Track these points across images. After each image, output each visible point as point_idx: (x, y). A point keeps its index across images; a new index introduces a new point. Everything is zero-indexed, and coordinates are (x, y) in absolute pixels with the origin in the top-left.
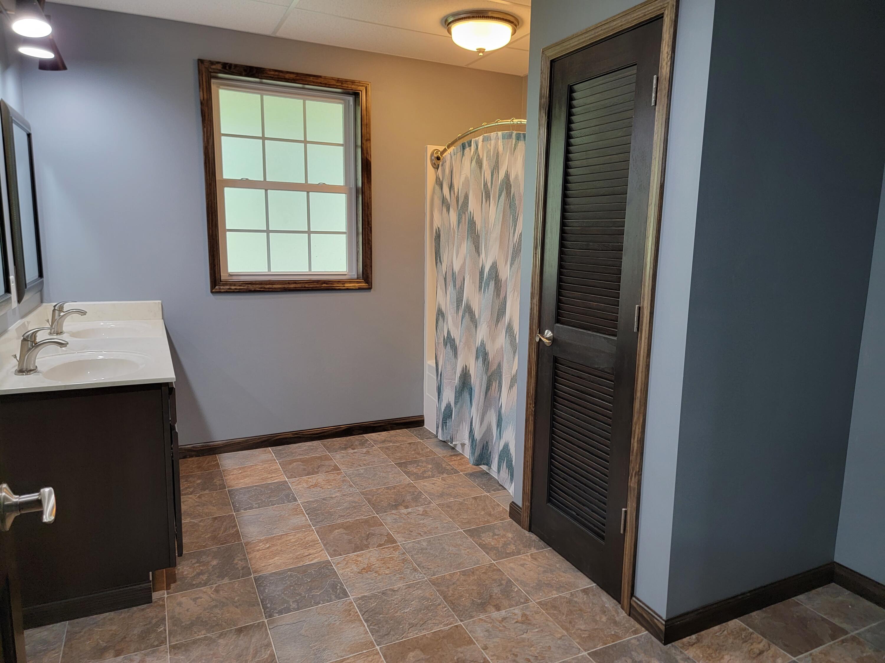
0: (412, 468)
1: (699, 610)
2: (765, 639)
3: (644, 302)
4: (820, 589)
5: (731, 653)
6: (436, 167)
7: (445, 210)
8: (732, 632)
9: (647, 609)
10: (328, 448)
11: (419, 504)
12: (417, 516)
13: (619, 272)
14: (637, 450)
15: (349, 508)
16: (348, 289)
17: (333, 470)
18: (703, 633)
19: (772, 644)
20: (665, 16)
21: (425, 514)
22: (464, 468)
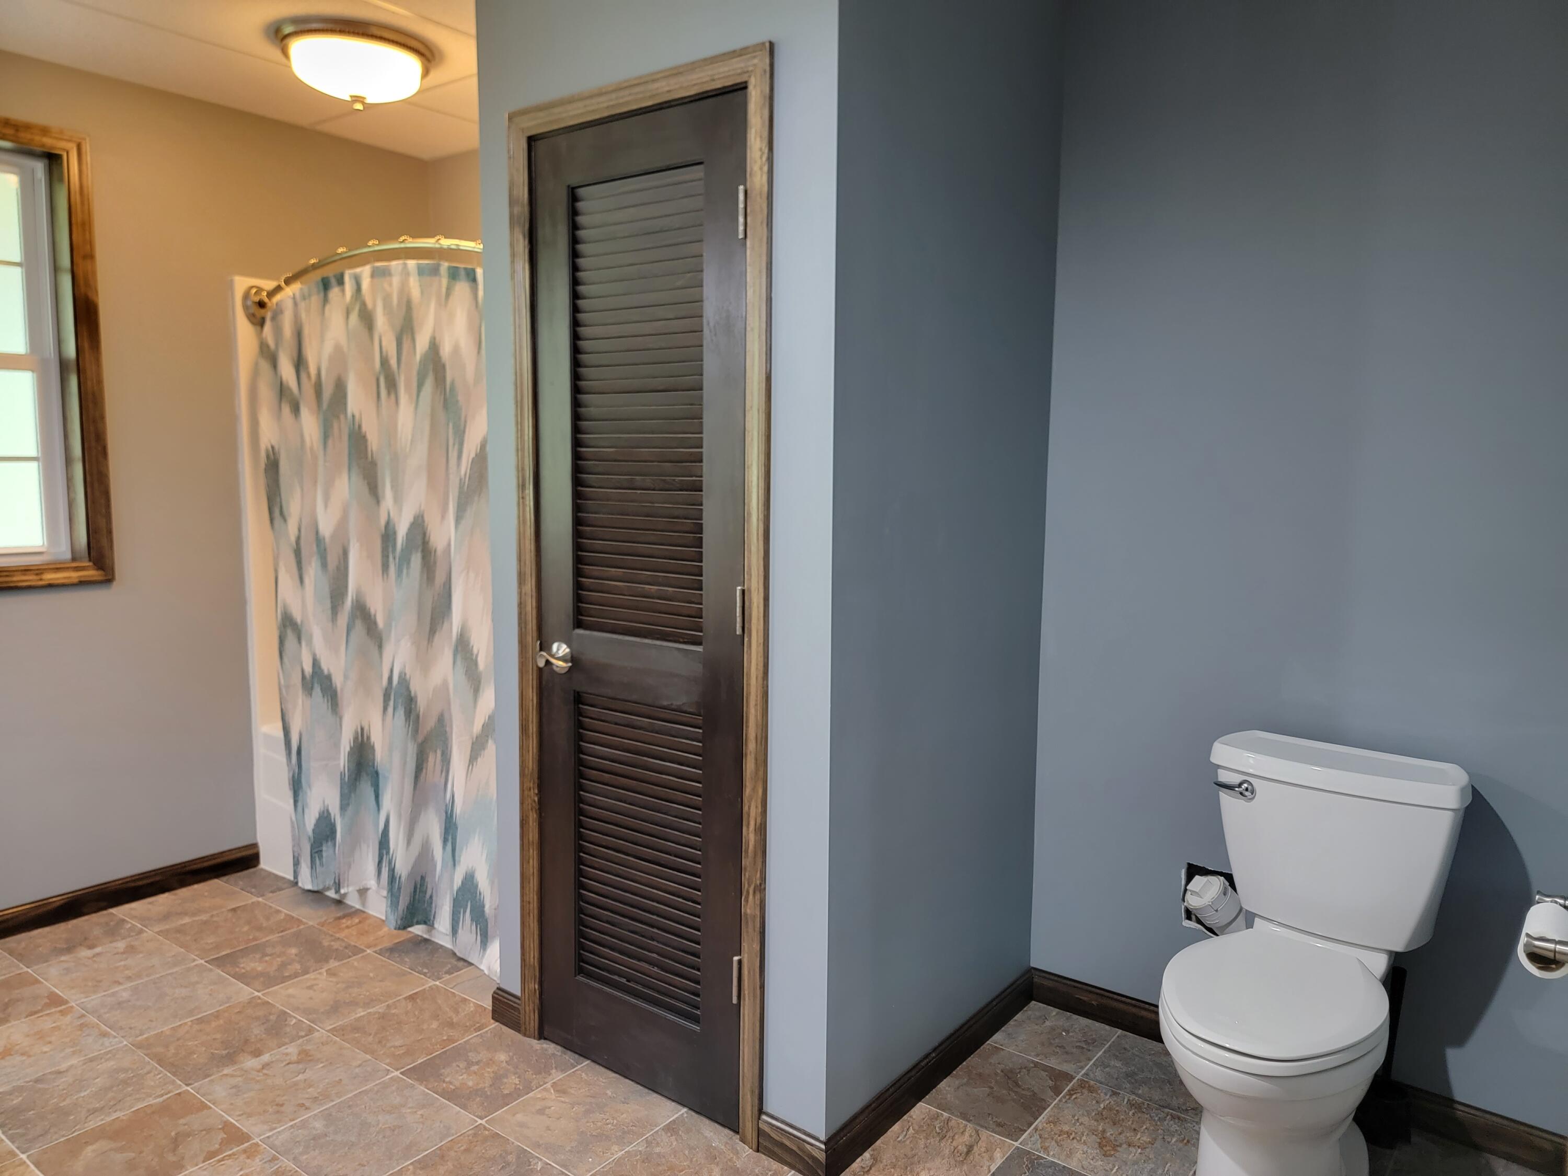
0: (251, 964)
1: (871, 1105)
2: (969, 1124)
3: (750, 579)
4: (1018, 1016)
5: (928, 1165)
6: (259, 323)
7: (286, 409)
8: (921, 1127)
9: (791, 1130)
10: (21, 957)
11: (287, 1040)
12: (287, 1067)
13: (699, 529)
14: (755, 847)
15: (112, 1087)
16: (51, 586)
17: (48, 1006)
18: (878, 1142)
19: (981, 1129)
20: (751, 87)
21: (305, 1057)
22: (372, 938)
